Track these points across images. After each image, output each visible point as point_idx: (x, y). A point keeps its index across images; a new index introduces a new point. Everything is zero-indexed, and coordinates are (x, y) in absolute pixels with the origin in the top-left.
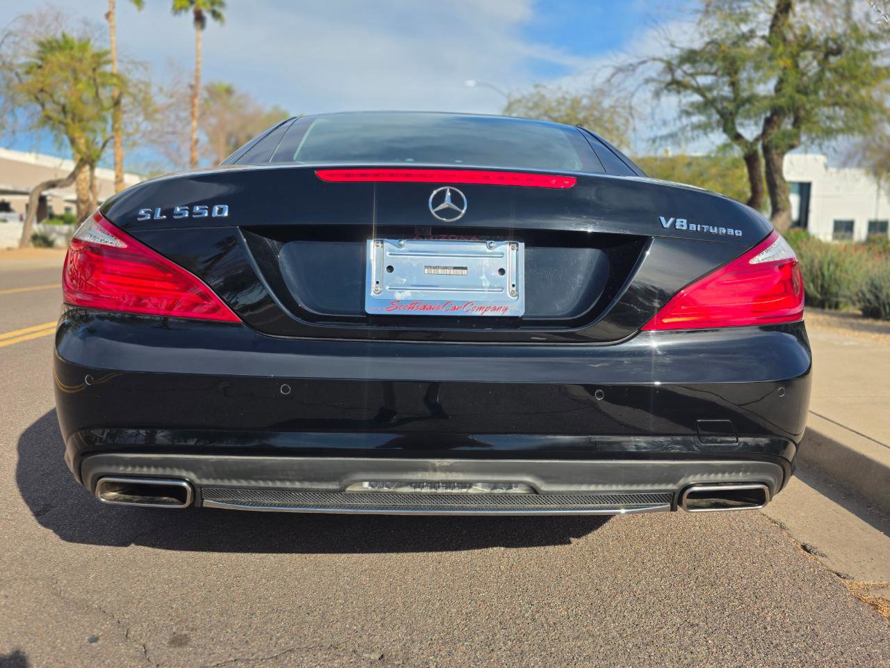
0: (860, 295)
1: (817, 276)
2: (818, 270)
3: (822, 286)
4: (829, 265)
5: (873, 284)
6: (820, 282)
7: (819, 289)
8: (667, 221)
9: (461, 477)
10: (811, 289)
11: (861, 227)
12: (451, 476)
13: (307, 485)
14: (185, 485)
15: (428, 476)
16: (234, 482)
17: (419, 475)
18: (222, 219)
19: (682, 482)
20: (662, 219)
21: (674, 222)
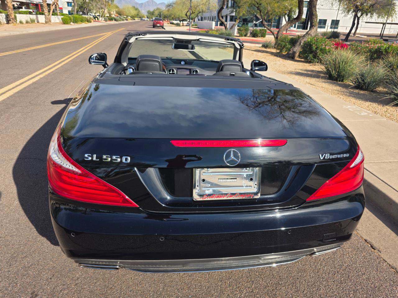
0: (356, 79)
1: (337, 67)
2: (338, 64)
5: (363, 76)
6: (337, 70)
7: (337, 73)
8: (322, 156)
9: (232, 262)
10: (334, 73)
11: (329, 23)
12: (228, 262)
13: (169, 266)
14: (118, 267)
15: (219, 262)
16: (139, 266)
17: (216, 262)
18: (127, 163)
19: (313, 252)
20: (320, 155)
21: (325, 156)
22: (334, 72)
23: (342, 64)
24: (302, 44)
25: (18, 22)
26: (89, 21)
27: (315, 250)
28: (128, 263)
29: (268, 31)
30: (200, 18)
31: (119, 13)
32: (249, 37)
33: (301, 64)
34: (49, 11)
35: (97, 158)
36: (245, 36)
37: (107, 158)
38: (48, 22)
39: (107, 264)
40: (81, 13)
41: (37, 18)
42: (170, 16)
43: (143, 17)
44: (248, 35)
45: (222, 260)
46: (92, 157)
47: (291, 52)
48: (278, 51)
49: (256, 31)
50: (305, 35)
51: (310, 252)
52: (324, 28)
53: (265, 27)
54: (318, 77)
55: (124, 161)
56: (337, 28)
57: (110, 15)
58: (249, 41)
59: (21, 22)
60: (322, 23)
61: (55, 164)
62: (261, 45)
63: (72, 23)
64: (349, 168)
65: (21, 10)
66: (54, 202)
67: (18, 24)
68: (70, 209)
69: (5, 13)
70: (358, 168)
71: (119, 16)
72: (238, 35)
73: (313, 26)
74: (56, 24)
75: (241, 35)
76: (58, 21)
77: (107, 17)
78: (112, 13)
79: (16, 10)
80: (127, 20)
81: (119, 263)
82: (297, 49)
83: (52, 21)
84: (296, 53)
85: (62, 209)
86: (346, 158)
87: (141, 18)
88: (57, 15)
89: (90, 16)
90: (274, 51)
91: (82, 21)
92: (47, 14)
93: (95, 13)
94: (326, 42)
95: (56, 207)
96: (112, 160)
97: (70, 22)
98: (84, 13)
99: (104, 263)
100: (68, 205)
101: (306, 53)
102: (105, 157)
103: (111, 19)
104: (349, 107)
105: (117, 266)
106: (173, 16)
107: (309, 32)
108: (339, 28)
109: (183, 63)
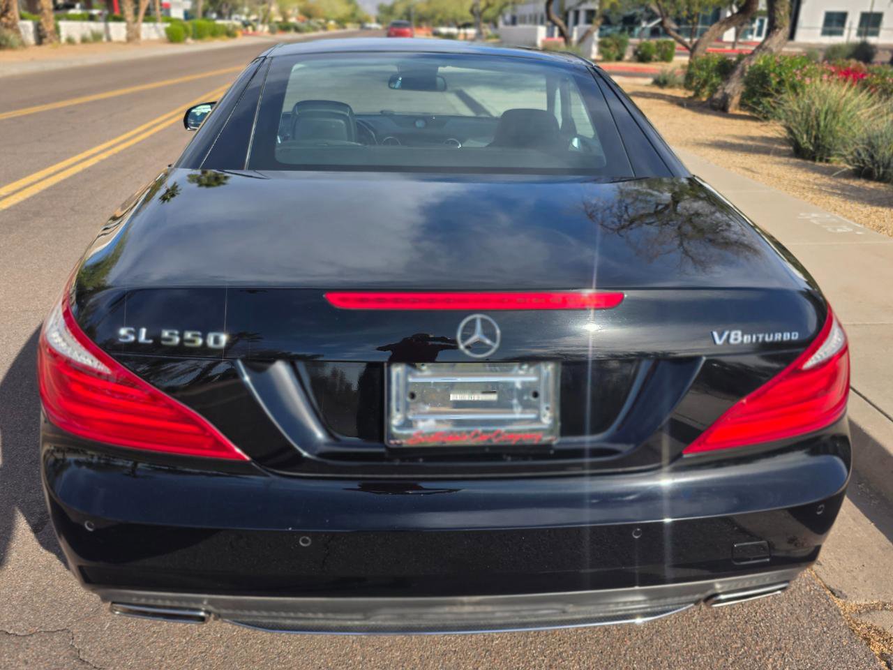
0: (855, 154)
1: (812, 126)
2: (814, 119)
3: (816, 138)
4: (826, 113)
5: (870, 144)
6: (814, 133)
7: (813, 141)
8: (721, 336)
9: (489, 609)
10: (804, 140)
11: (853, 21)
12: (479, 609)
13: (330, 615)
14: (202, 614)
15: (455, 609)
16: (255, 613)
17: (447, 609)
18: (219, 350)
19: (709, 593)
20: (715, 334)
21: (729, 336)
22: (805, 136)
23: (825, 118)
24: (746, 74)
25: (63, 39)
26: (230, 34)
27: (718, 586)
28: (227, 605)
29: (678, 45)
30: (508, 18)
31: (308, 14)
32: (629, 61)
33: (739, 122)
34: (136, 12)
35: (147, 337)
36: (619, 59)
37: (171, 337)
38: (132, 37)
39: (176, 604)
40: (214, 16)
41: (107, 29)
42: (433, 16)
43: (368, 20)
44: (627, 57)
45: (463, 604)
46: (137, 334)
47: (718, 96)
48: (691, 94)
49: (648, 46)
50: (756, 52)
51: (702, 592)
52: (841, 33)
53: (670, 35)
54: (767, 152)
55: (211, 342)
56: (876, 34)
57: (285, 17)
58: (626, 71)
59: (70, 41)
60: (834, 23)
61: (55, 355)
62: (650, 81)
63: (189, 40)
64: (799, 372)
65: (72, 12)
66: (52, 448)
67: (64, 44)
68: (89, 465)
69: (33, 20)
70: (831, 368)
71: (306, 19)
72: (600, 57)
73: (775, 28)
74: (150, 42)
75: (607, 58)
76: (155, 36)
77: (277, 22)
78: (290, 12)
79: (61, 13)
80: (325, 28)
81: (205, 603)
82: (734, 88)
83: (143, 36)
84: (732, 98)
85: (69, 464)
86: (790, 344)
87: (361, 22)
88: (154, 20)
89: (235, 21)
90: (680, 93)
91: (215, 33)
92: (130, 18)
93: (248, 15)
94: (804, 67)
95: (57, 460)
96: (182, 340)
97: (185, 38)
98: (221, 16)
99: (168, 603)
100: (85, 453)
101: (754, 95)
102: (166, 334)
103: (285, 27)
104: (814, 215)
105: (199, 610)
106: (439, 16)
107: (766, 44)
108: (882, 32)
109: (419, 124)
